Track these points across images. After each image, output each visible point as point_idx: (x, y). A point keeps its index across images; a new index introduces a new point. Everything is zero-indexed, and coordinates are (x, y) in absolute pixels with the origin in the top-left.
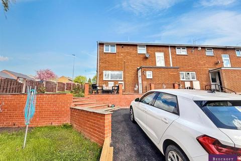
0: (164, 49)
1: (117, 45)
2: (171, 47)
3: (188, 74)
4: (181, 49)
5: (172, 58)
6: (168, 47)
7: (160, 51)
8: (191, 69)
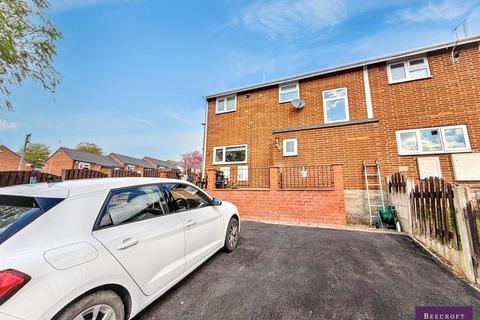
0: (347, 78)
1: (239, 94)
2: (370, 67)
3: (435, 133)
4: (407, 65)
5: (374, 97)
6: (360, 69)
7: (335, 87)
8: (448, 118)
